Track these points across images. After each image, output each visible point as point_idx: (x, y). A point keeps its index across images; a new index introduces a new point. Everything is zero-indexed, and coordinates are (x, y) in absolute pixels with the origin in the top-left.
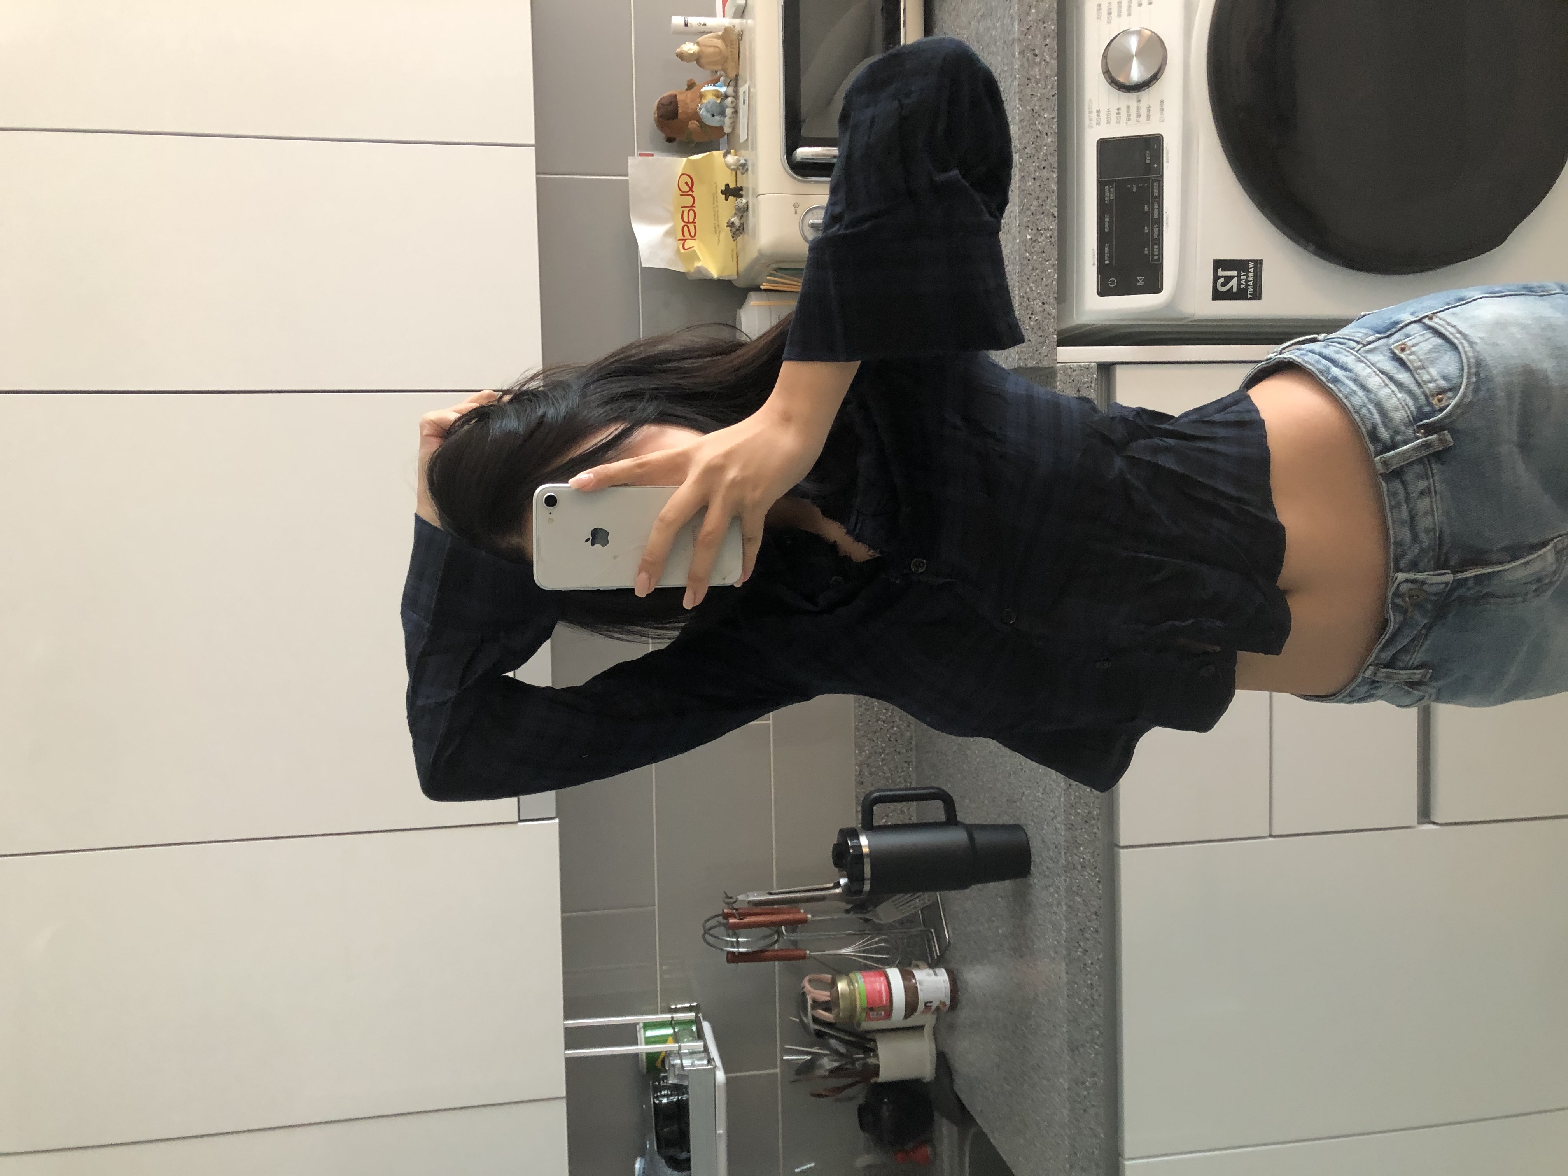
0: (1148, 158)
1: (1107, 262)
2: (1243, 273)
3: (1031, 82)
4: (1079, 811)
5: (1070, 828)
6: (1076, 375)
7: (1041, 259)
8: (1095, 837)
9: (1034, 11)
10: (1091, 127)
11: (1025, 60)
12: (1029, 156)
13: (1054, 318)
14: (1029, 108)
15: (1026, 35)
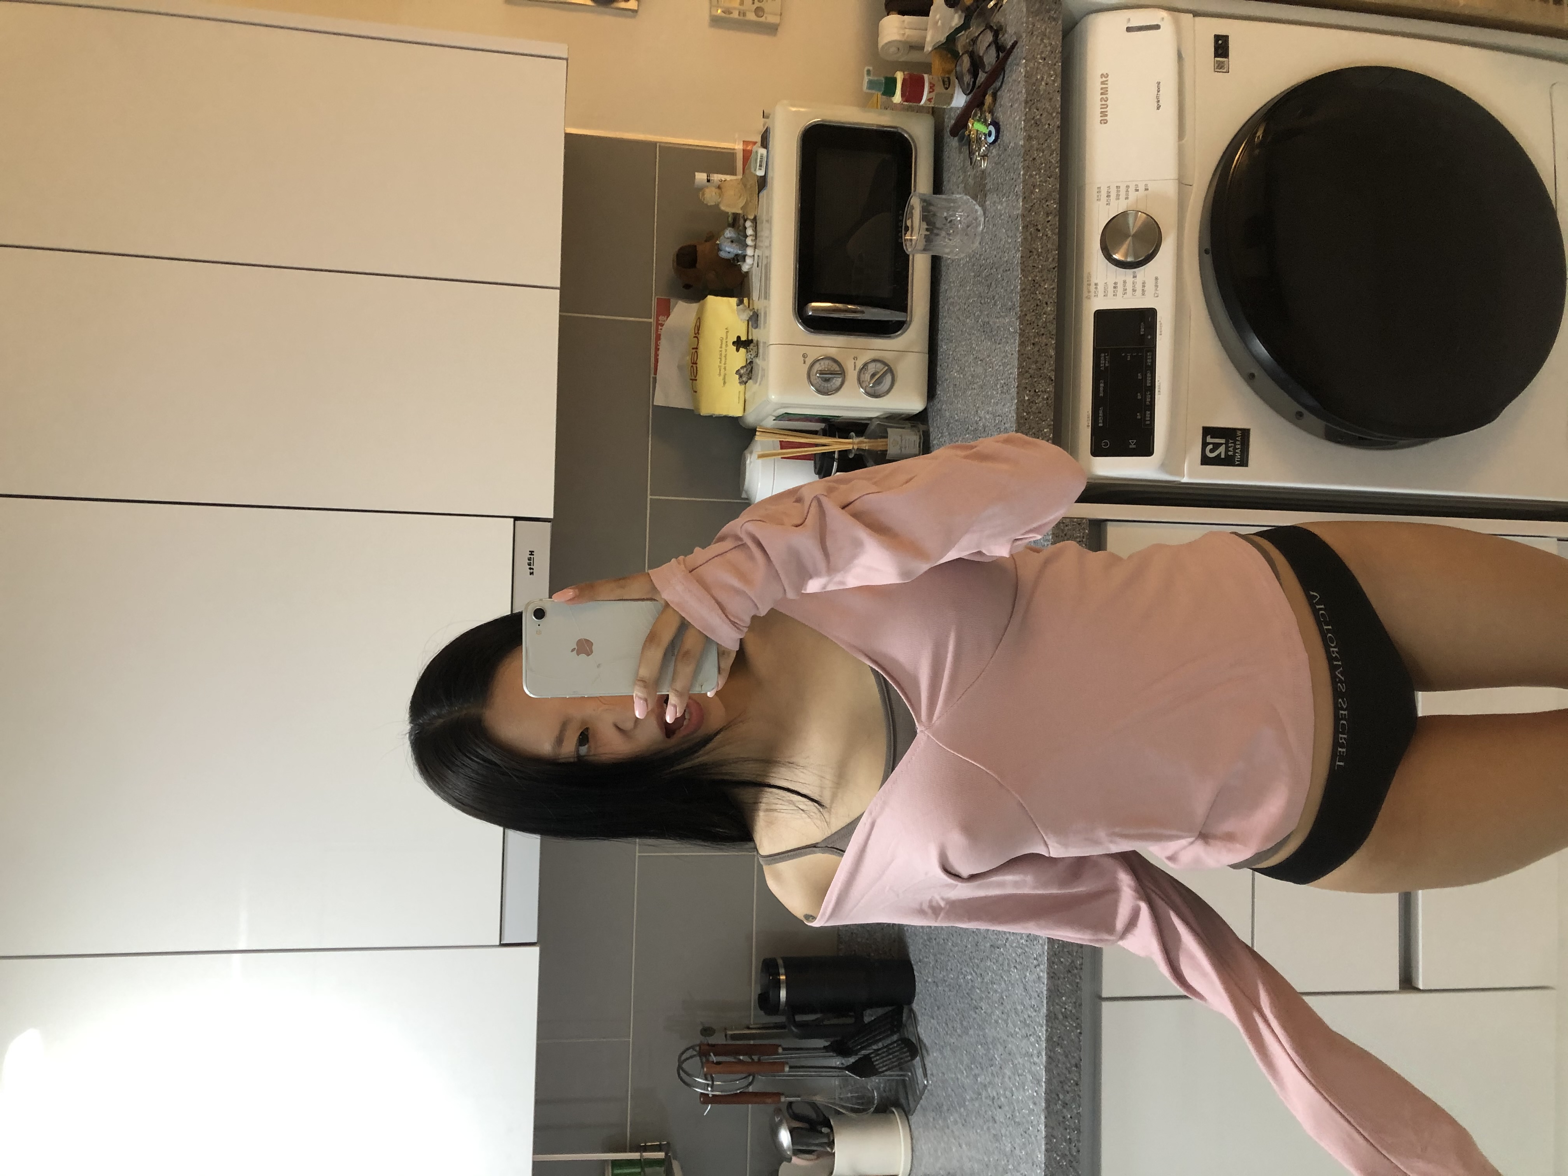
0: (1143, 330)
1: (1101, 425)
2: (1231, 441)
3: (1033, 255)
4: (1062, 960)
5: (1052, 977)
6: (1068, 530)
8: (1077, 986)
9: (1037, 190)
10: (1089, 298)
11: (1028, 234)
12: (1029, 322)
14: (1030, 279)
15: (1029, 211)
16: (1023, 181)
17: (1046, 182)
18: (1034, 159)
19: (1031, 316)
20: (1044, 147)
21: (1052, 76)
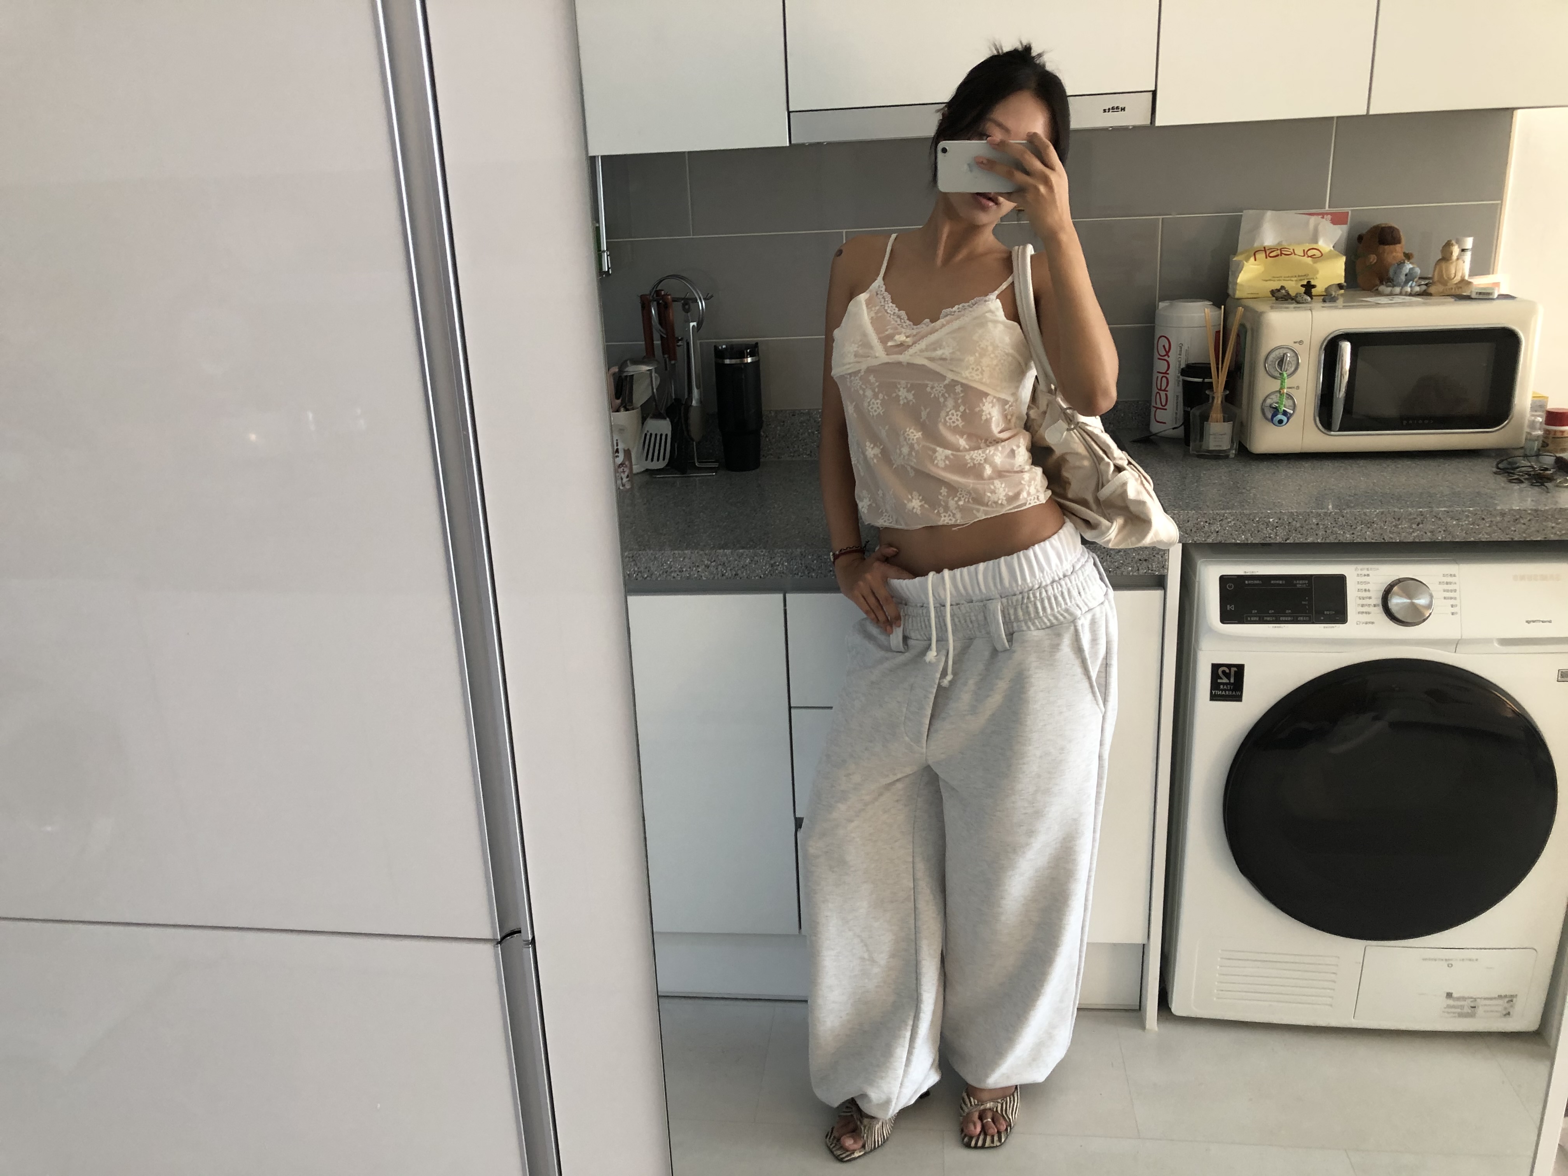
0: (1329, 614)
1: (1247, 582)
2: (1231, 687)
5: (802, 555)
6: (1159, 558)
9: (1454, 523)
10: (1356, 570)
11: (1415, 516)
13: (1205, 541)
14: (1375, 519)
15: (1435, 516)
16: (1463, 511)
17: (1462, 530)
18: (1483, 519)
20: (1494, 527)
21: (1560, 532)
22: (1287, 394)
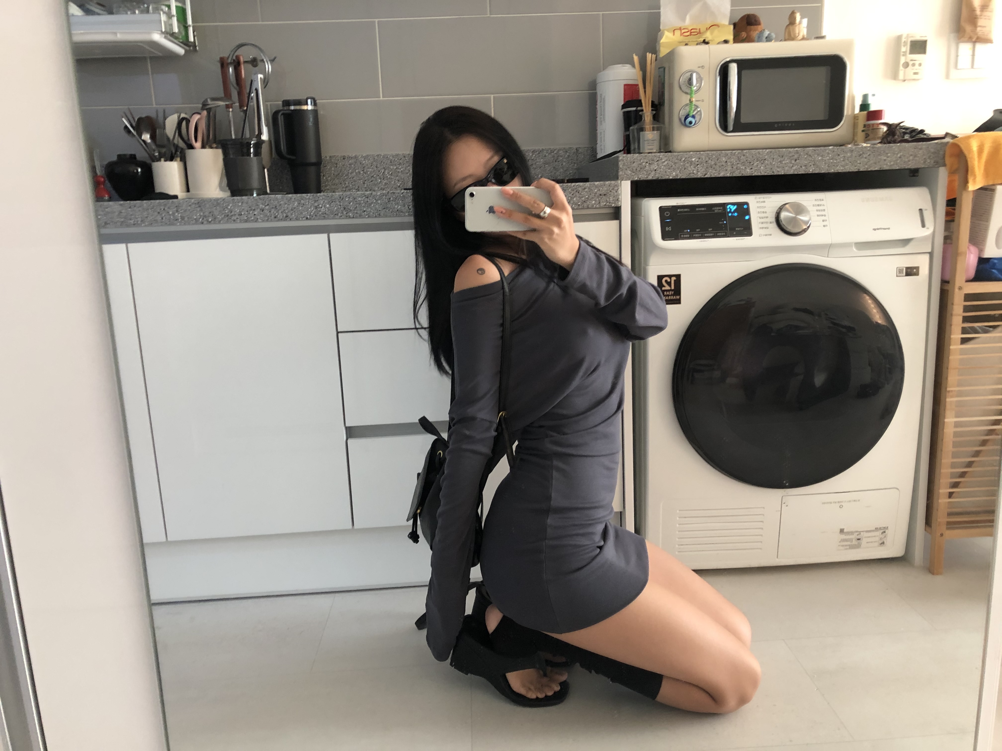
0: (739, 229)
1: (679, 210)
4: (351, 203)
6: (614, 193)
7: (681, 167)
9: (820, 158)
10: (755, 199)
11: (793, 154)
12: (739, 158)
13: (647, 177)
14: (766, 157)
15: (807, 154)
17: (825, 164)
19: (743, 159)
22: (695, 105)
